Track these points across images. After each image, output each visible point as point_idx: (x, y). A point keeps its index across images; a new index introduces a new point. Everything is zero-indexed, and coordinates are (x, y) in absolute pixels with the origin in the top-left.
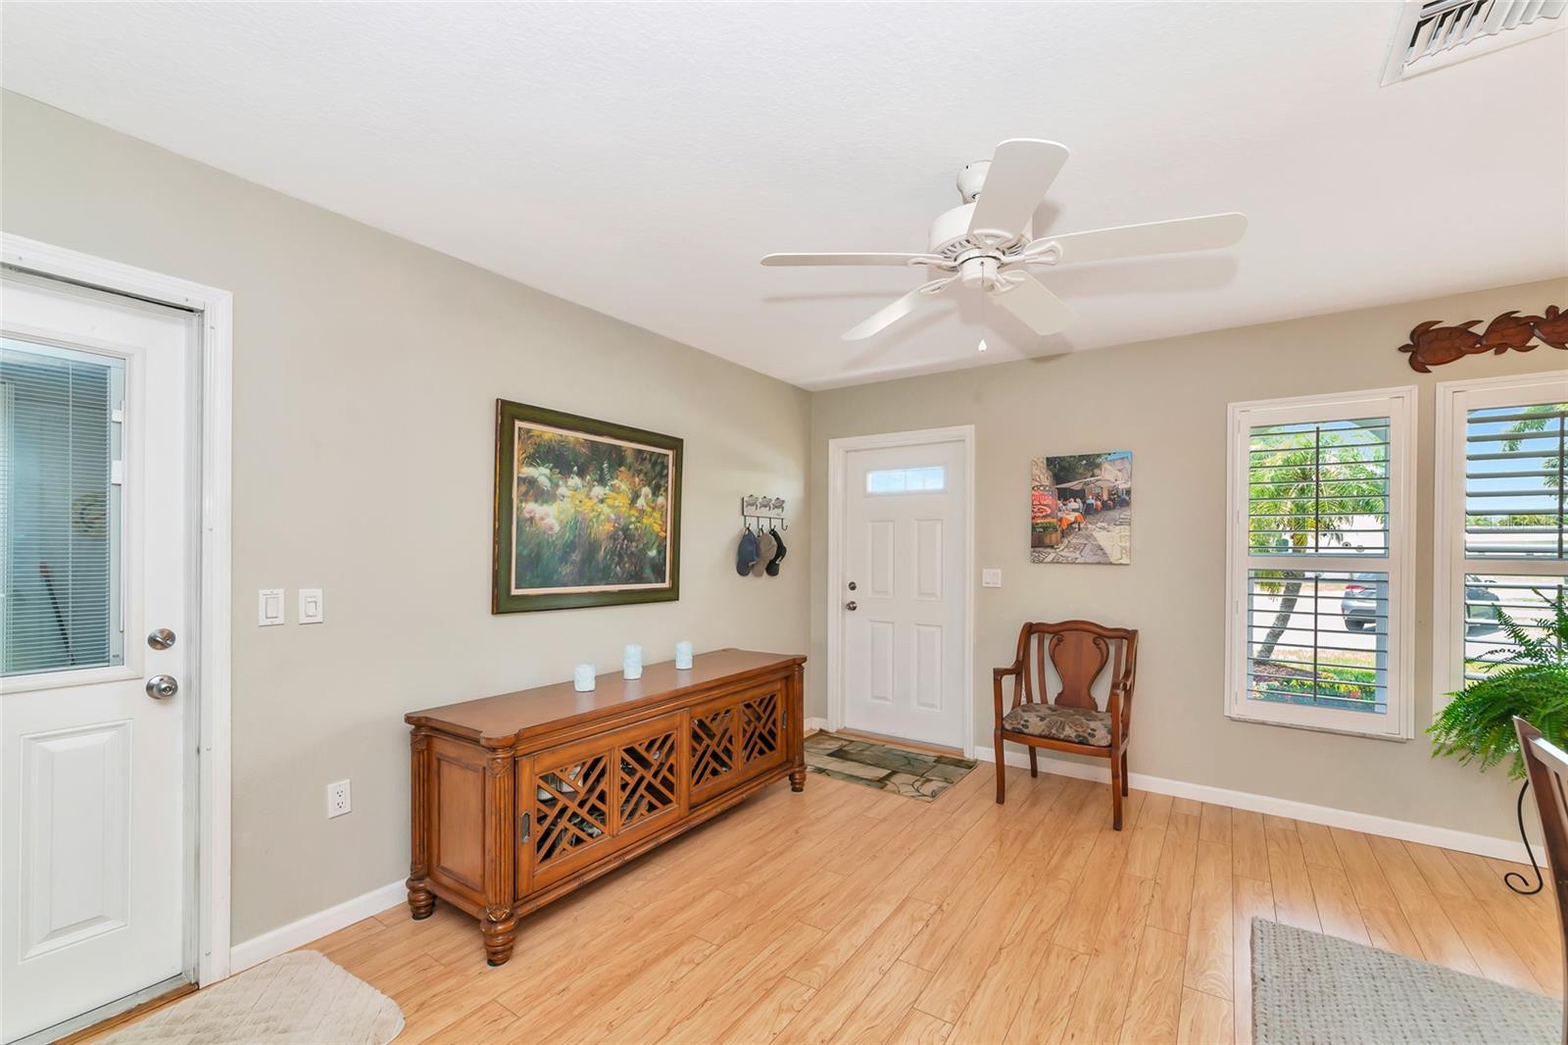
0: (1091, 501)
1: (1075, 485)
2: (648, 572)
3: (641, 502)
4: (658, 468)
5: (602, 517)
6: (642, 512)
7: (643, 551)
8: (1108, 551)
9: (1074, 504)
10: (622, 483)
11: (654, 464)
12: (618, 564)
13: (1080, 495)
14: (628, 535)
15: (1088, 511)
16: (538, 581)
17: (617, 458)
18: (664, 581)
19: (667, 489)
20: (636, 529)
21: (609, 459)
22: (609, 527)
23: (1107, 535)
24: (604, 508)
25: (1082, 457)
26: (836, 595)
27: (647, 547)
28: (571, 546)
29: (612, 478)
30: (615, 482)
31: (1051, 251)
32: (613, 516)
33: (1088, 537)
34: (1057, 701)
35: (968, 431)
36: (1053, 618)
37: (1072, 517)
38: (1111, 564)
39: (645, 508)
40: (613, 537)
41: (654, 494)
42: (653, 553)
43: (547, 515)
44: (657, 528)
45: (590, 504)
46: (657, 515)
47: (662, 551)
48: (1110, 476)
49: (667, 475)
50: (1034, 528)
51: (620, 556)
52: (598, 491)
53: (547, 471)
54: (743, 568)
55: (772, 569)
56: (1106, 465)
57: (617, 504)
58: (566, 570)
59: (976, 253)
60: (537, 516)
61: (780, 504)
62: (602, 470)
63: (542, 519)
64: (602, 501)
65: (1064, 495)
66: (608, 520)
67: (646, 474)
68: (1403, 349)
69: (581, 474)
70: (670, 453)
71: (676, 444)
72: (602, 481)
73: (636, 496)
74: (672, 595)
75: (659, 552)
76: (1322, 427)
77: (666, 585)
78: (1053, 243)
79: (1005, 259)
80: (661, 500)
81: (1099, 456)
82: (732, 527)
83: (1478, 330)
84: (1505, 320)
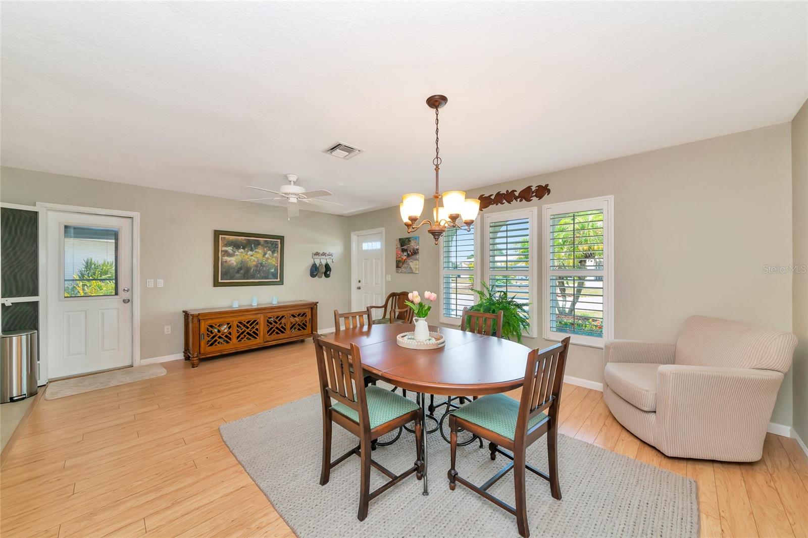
0: (409, 253)
1: (405, 247)
2: (270, 276)
3: (267, 256)
4: (274, 245)
5: (252, 260)
6: (268, 258)
7: (269, 270)
8: (413, 269)
9: (405, 254)
10: (260, 250)
11: (272, 244)
12: (259, 274)
13: (406, 250)
14: (261, 264)
15: (408, 256)
16: (229, 278)
17: (257, 244)
18: (277, 279)
19: (278, 252)
20: (266, 263)
21: (254, 243)
22: (255, 263)
23: (412, 264)
24: (253, 258)
25: (407, 238)
26: (354, 285)
27: (270, 269)
28: (241, 269)
29: (255, 249)
30: (257, 250)
32: (256, 260)
33: (409, 264)
34: (397, 317)
35: (383, 229)
36: (399, 291)
37: (405, 257)
38: (413, 273)
39: (269, 257)
40: (256, 266)
41: (272, 253)
42: (273, 270)
43: (232, 260)
44: (274, 263)
45: (247, 257)
46: (274, 259)
47: (276, 270)
48: (413, 244)
49: (278, 247)
50: (397, 261)
51: (259, 272)
52: (250, 253)
53: (231, 248)
54: (313, 275)
55: (327, 276)
56: (412, 241)
57: (257, 256)
58: (238, 275)
60: (228, 260)
61: (331, 255)
62: (252, 247)
63: (230, 261)
64: (252, 256)
65: (403, 250)
66: (254, 261)
67: (269, 247)
69: (244, 248)
70: (279, 241)
71: (282, 238)
72: (252, 250)
73: (265, 254)
74: (281, 282)
75: (275, 270)
77: (279, 280)
80: (275, 255)
81: (410, 238)
82: (309, 262)
83: (493, 197)
84: (498, 194)
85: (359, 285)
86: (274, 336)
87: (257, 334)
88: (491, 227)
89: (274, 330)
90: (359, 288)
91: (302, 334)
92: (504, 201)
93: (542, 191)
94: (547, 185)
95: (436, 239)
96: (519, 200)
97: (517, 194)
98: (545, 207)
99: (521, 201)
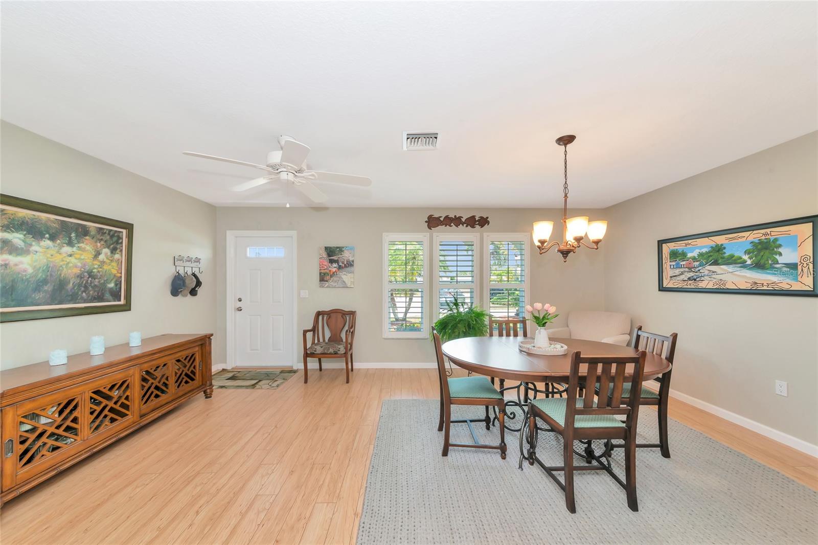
0: (340, 264)
1: (335, 258)
2: (107, 296)
3: (101, 257)
4: (115, 239)
5: (71, 265)
6: (103, 262)
7: (104, 284)
8: (346, 282)
9: (335, 265)
10: (88, 246)
11: (112, 237)
12: (84, 291)
13: (337, 261)
14: (91, 274)
15: (340, 268)
16: (13, 303)
17: (84, 232)
18: (120, 300)
19: (121, 251)
20: (99, 272)
21: (76, 231)
22: (77, 271)
23: (346, 277)
24: (72, 260)
25: (337, 248)
26: (231, 304)
27: (107, 282)
28: (45, 282)
29: (79, 242)
30: (81, 245)
31: (313, 175)
32: (79, 264)
33: (340, 277)
34: (328, 340)
35: (294, 233)
36: (327, 309)
37: (334, 270)
38: (347, 287)
39: (105, 260)
40: (80, 276)
41: (112, 252)
42: (112, 285)
43: (21, 263)
44: (114, 272)
45: (60, 257)
46: (114, 264)
47: (118, 284)
48: (347, 255)
49: (122, 243)
50: (320, 274)
51: (86, 287)
52: (67, 249)
53: (21, 236)
54: (175, 292)
55: (193, 292)
56: (345, 251)
57: (82, 257)
58: (38, 296)
59: (285, 170)
60: (12, 263)
61: (198, 260)
62: (70, 238)
63: (16, 265)
64: (71, 256)
65: (331, 261)
66: (76, 267)
67: (106, 241)
68: (426, 222)
69: (53, 238)
70: (124, 231)
71: (129, 227)
72: (70, 244)
73: (98, 254)
74: (127, 307)
75: (116, 285)
76: (407, 243)
77: (122, 302)
78: (313, 173)
79: (296, 174)
80: (117, 256)
81: (343, 247)
82: (169, 272)
83: (442, 219)
84: (447, 217)
85: (239, 304)
86: (154, 403)
87: (127, 407)
88: (440, 245)
89: (152, 392)
90: (240, 309)
91: (192, 388)
92: (452, 224)
93: (483, 222)
94: (487, 218)
95: (565, 257)
96: (465, 225)
97: (463, 220)
98: (485, 234)
99: (467, 226)
